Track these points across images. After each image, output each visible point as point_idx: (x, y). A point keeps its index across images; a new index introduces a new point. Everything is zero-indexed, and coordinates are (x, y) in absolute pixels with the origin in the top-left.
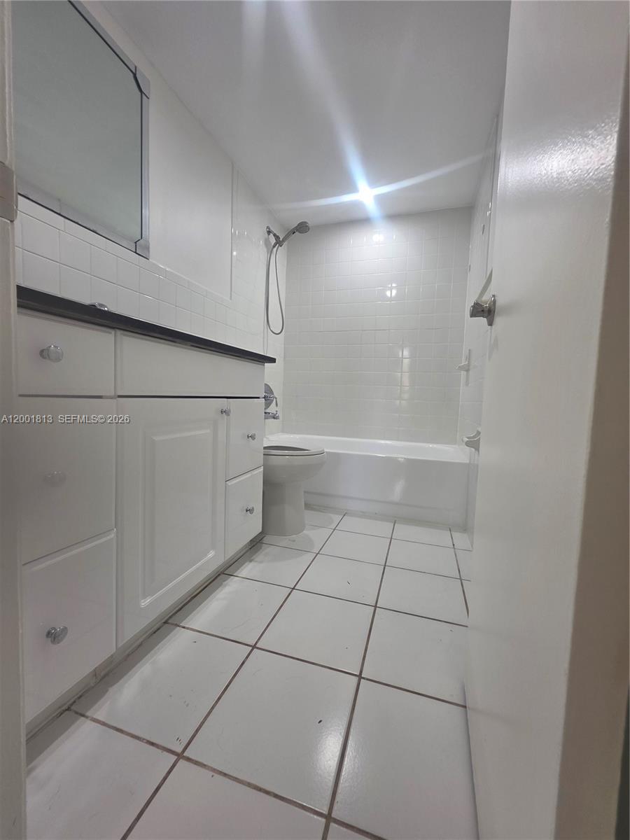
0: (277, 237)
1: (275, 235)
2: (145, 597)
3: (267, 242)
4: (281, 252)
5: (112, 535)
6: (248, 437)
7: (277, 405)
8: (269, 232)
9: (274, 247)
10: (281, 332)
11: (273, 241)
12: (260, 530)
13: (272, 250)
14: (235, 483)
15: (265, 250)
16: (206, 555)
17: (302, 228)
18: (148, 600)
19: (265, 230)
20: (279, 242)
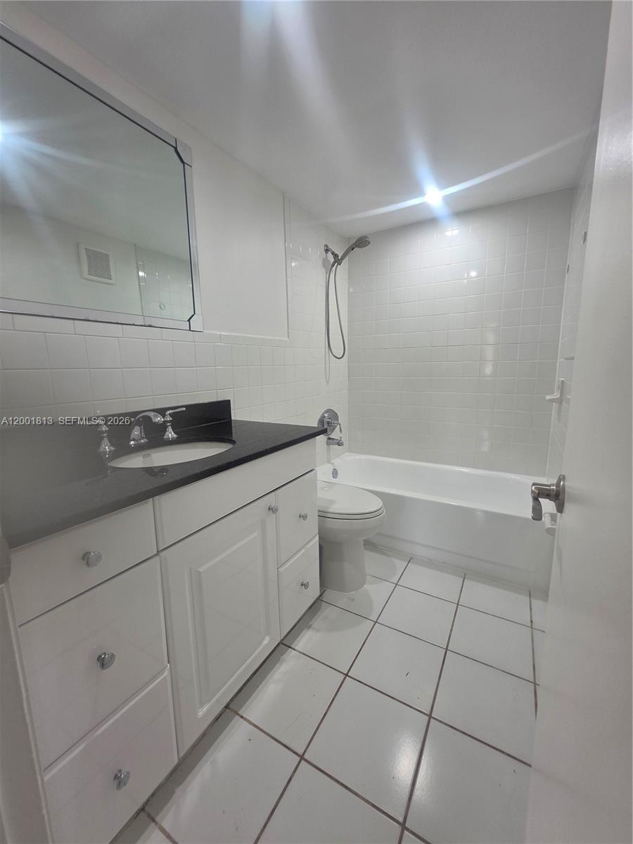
0: (335, 256)
1: (333, 253)
2: (202, 705)
3: (325, 261)
4: (342, 269)
5: (166, 673)
6: (300, 516)
7: (341, 431)
8: (327, 251)
9: (333, 266)
10: (343, 355)
11: (332, 260)
12: (318, 594)
13: (331, 269)
14: (289, 566)
15: (324, 270)
16: (261, 643)
17: (361, 242)
18: (206, 708)
19: (323, 249)
20: (338, 260)
